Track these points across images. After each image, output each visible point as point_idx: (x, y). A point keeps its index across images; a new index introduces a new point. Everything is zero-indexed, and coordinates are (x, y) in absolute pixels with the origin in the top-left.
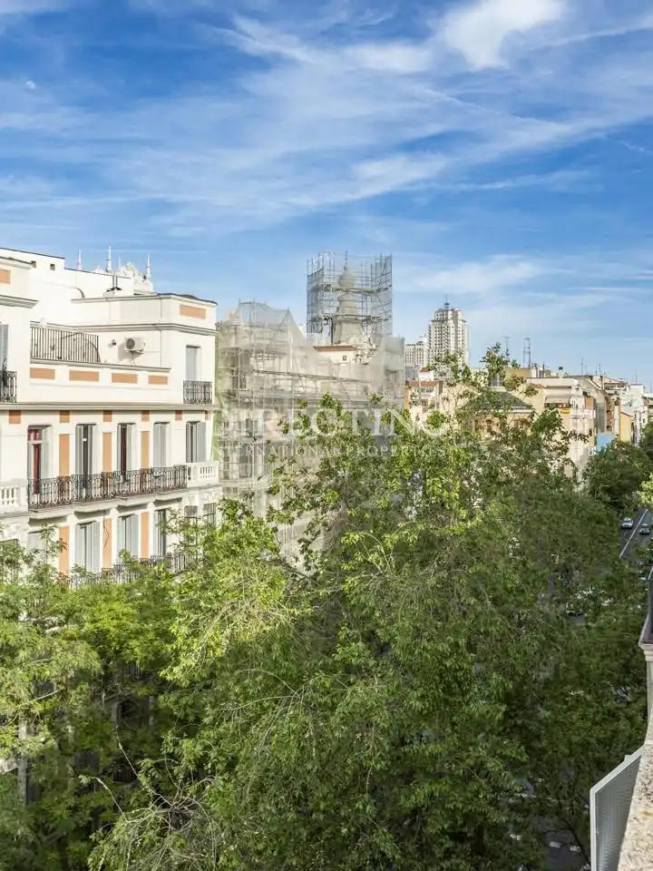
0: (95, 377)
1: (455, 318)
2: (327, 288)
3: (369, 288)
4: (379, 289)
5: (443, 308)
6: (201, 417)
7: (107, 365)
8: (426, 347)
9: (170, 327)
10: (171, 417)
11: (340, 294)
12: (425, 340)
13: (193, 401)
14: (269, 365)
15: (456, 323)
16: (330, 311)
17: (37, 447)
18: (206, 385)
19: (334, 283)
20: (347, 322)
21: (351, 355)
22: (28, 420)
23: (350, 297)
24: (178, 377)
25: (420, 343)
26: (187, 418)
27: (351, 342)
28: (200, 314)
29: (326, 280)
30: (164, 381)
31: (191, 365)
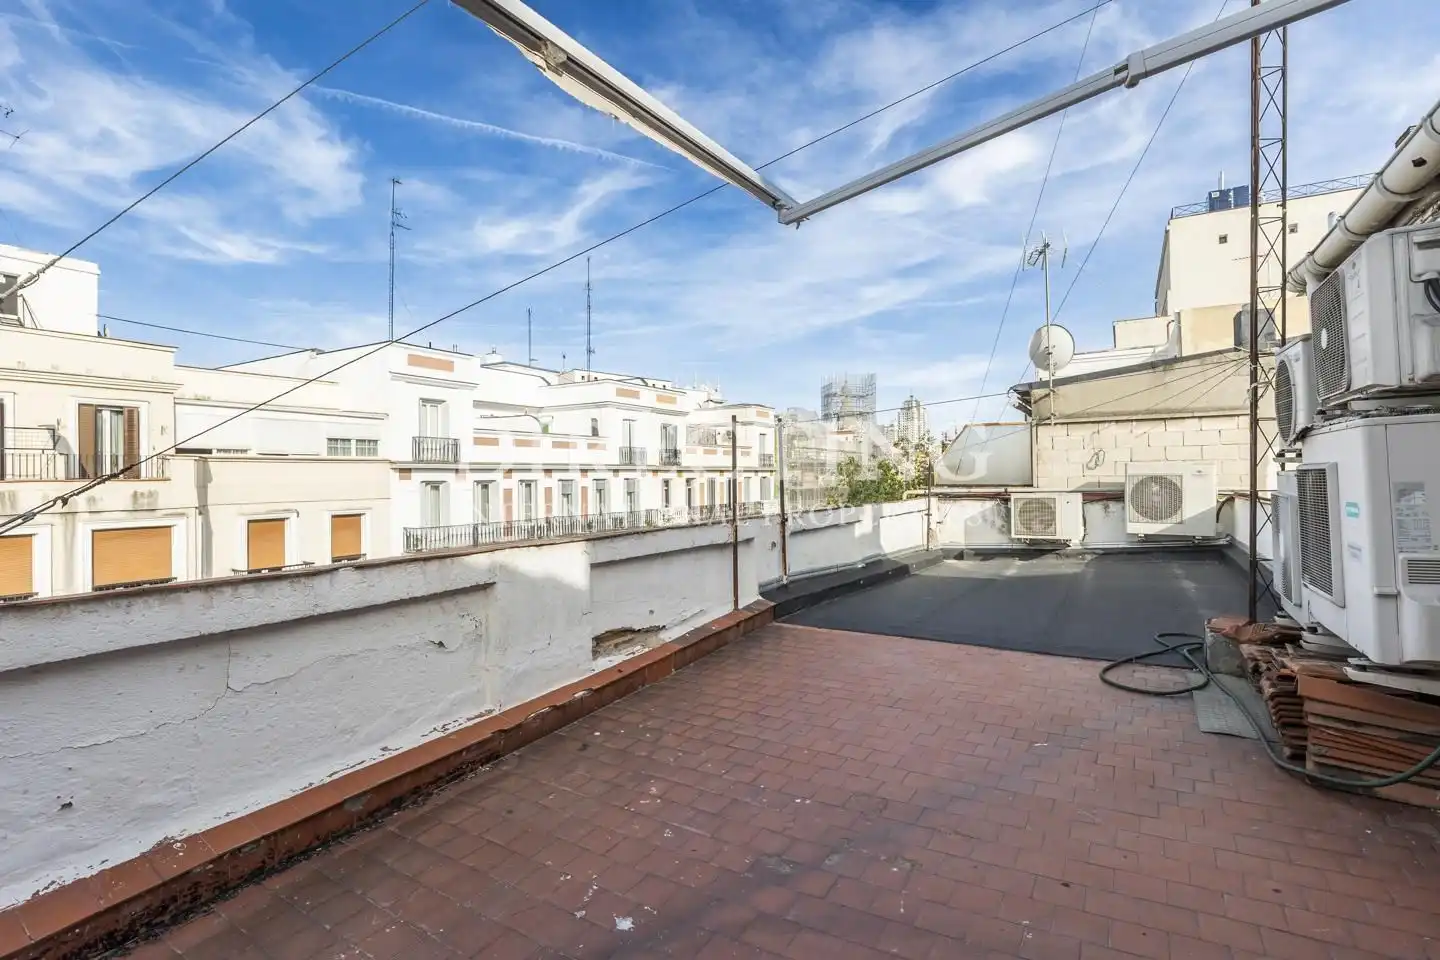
0: (714, 452)
1: (918, 406)
2: (835, 395)
3: (861, 394)
4: (867, 392)
5: (909, 399)
6: (767, 474)
7: (719, 446)
8: (896, 428)
9: (751, 423)
10: (752, 475)
11: (843, 397)
12: (896, 424)
13: (764, 465)
14: (803, 443)
15: (919, 410)
16: (837, 410)
17: (689, 490)
18: (770, 456)
19: (839, 391)
20: (848, 416)
21: (850, 436)
22: (686, 475)
23: (849, 399)
24: (755, 452)
25: (892, 426)
26: (760, 475)
27: (850, 429)
28: (766, 415)
29: (833, 391)
30: (748, 454)
31: (762, 445)
